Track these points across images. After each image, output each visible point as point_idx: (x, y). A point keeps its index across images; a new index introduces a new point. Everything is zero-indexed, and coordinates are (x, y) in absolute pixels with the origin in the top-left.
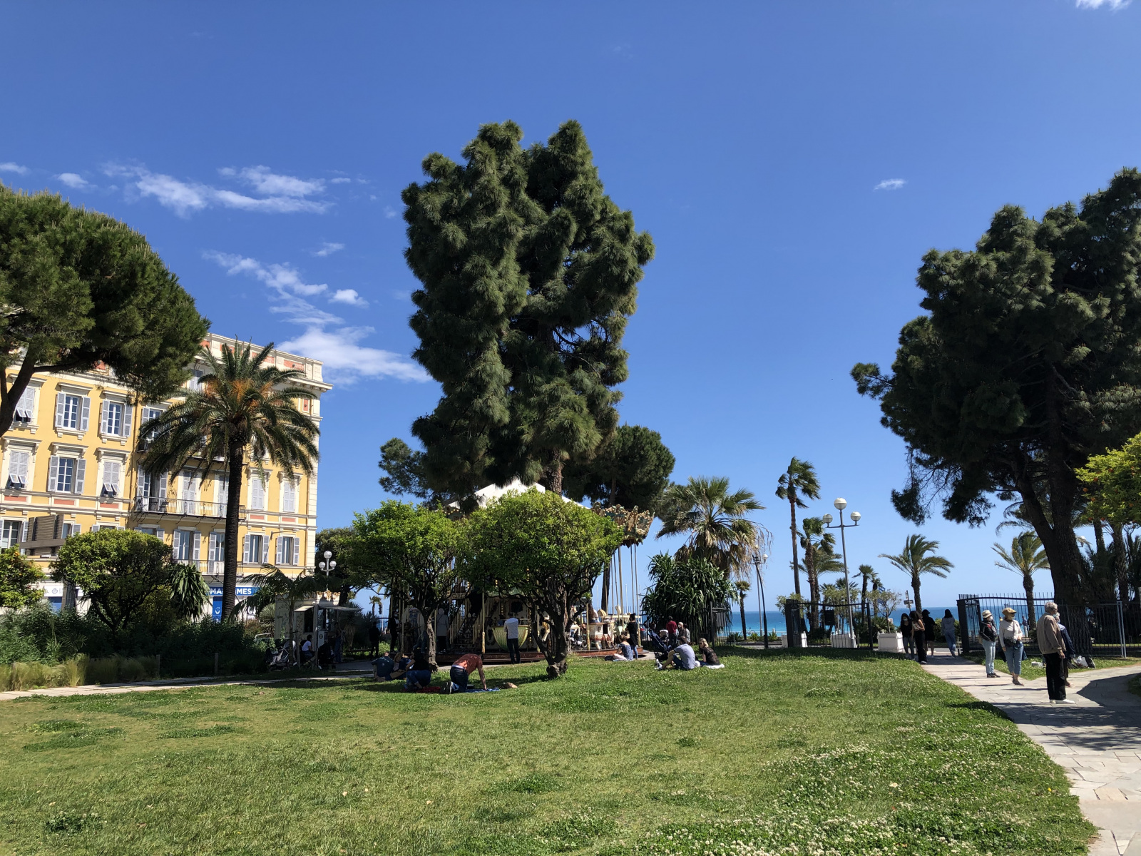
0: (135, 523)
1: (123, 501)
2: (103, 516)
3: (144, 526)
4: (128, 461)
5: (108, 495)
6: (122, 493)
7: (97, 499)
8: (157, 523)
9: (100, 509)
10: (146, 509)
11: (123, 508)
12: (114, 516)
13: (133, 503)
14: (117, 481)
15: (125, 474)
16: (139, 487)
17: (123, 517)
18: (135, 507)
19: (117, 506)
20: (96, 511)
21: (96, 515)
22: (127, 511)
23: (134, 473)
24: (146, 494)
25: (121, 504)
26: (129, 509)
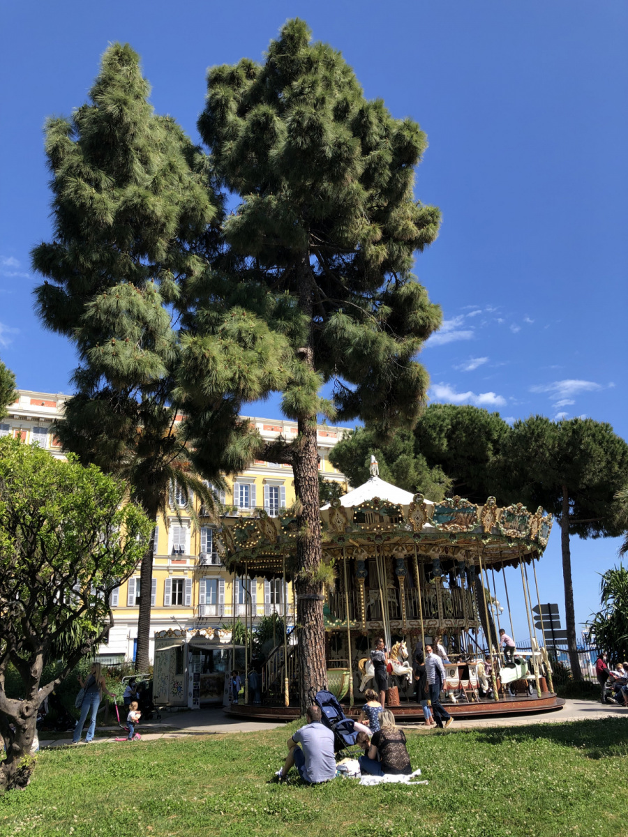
0: (201, 575)
1: (189, 557)
2: (175, 570)
3: (208, 577)
4: (192, 525)
5: (178, 553)
6: (189, 550)
7: (168, 557)
8: (219, 574)
9: (171, 565)
10: (209, 562)
11: (190, 563)
12: (183, 570)
13: (198, 559)
14: (184, 541)
15: (190, 535)
16: (202, 545)
17: (190, 570)
18: (199, 562)
19: (185, 562)
20: (168, 567)
21: (168, 570)
22: (193, 566)
23: (198, 534)
24: (209, 551)
25: (188, 560)
26: (195, 564)
